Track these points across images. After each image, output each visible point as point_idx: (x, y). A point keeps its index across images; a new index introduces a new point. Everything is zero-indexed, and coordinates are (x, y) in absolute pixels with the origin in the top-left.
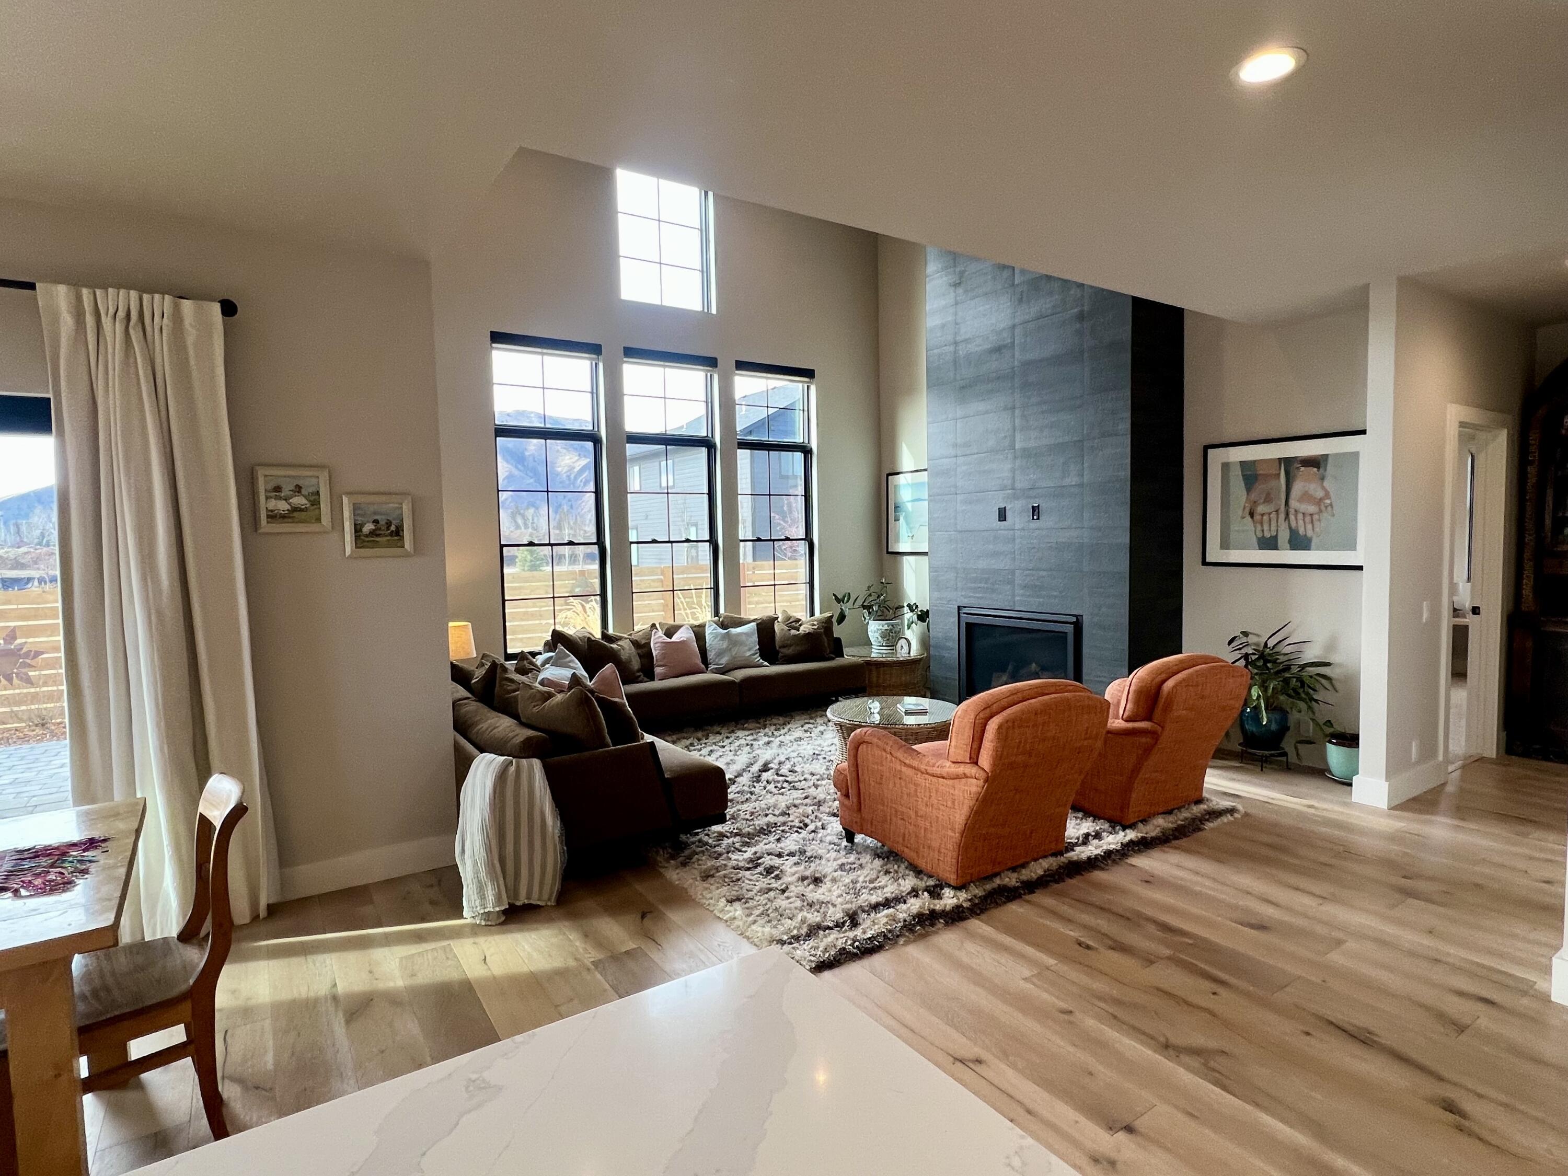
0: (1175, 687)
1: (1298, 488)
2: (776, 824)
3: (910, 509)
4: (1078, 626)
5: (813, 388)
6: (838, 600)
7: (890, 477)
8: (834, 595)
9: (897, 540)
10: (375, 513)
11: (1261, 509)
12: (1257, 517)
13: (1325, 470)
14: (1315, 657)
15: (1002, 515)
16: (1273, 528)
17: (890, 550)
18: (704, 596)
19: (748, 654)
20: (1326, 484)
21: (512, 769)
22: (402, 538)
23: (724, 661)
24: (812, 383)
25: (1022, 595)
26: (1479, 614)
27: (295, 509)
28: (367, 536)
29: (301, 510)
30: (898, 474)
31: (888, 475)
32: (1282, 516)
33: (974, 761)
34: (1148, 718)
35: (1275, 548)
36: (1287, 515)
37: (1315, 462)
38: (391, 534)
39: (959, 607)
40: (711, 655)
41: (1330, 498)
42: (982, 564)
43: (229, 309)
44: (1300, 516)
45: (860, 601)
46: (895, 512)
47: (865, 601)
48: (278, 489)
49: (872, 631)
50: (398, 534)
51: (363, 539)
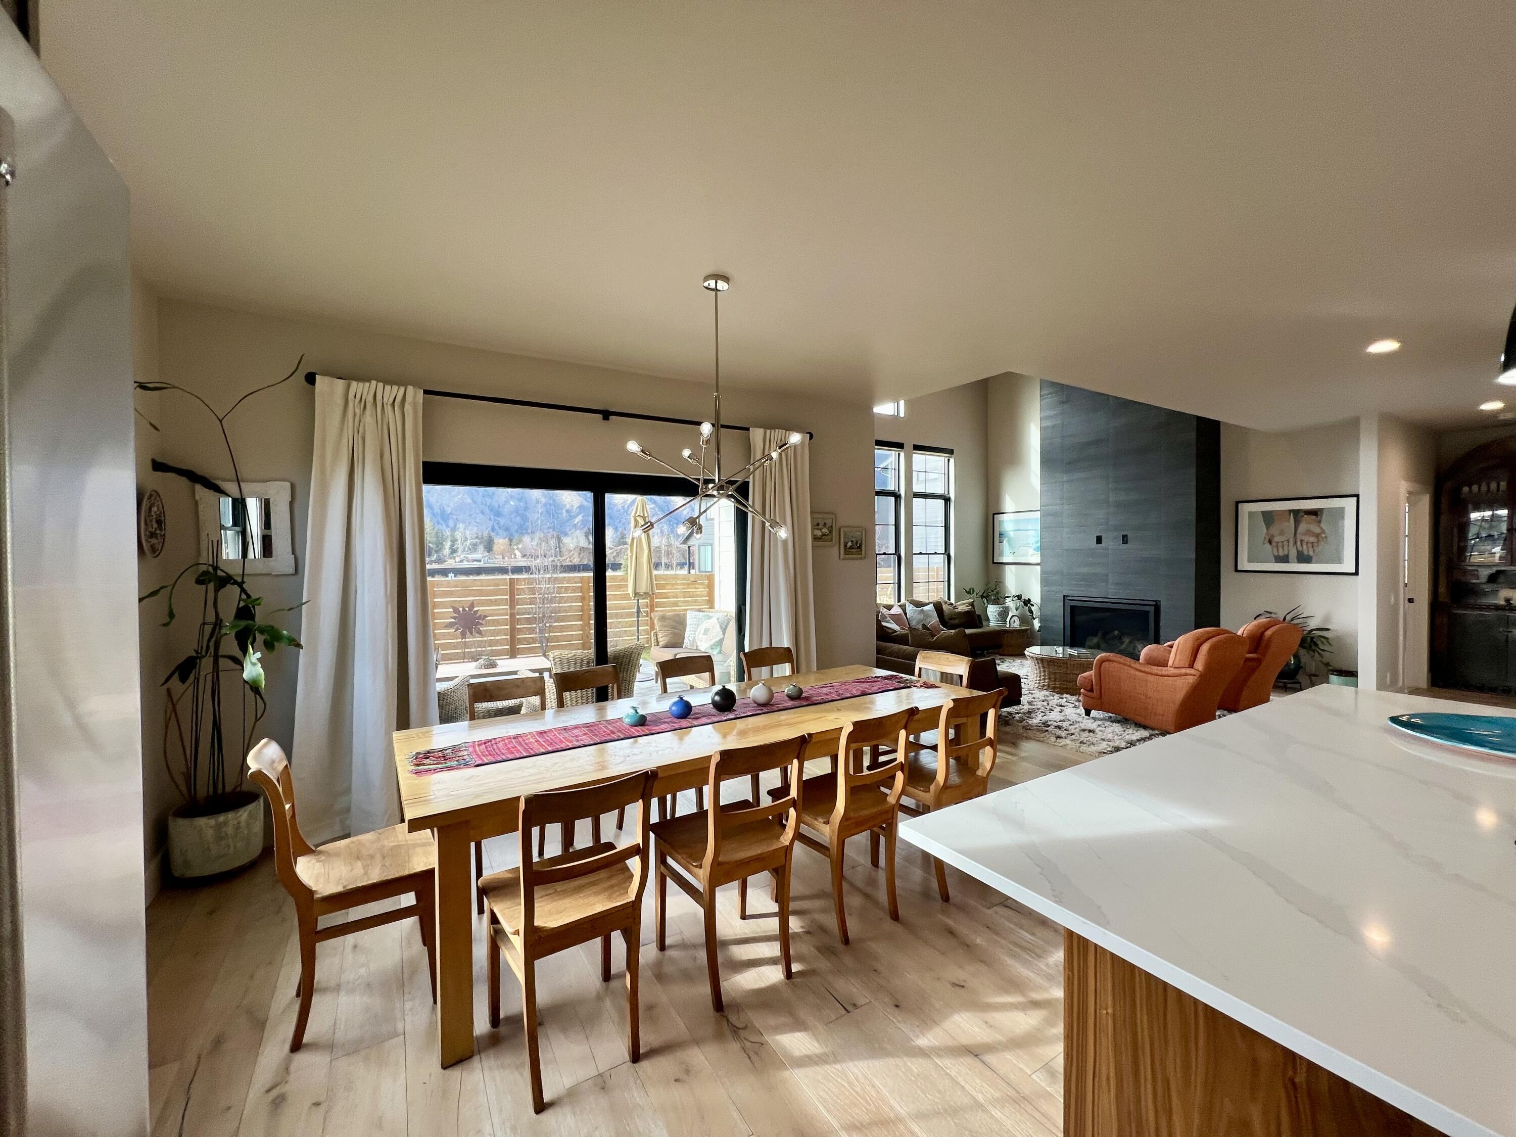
0: (1273, 634)
1: (1302, 527)
3: (1012, 536)
4: (1157, 607)
5: (952, 460)
6: (967, 592)
7: (995, 516)
9: (1001, 554)
11: (1276, 539)
12: (1274, 544)
13: (1321, 517)
14: (1316, 626)
15: (1099, 540)
16: (1286, 550)
17: (995, 561)
18: (890, 589)
19: (936, 621)
20: (1322, 525)
24: (951, 457)
25: (1114, 589)
26: (1413, 602)
27: (824, 535)
29: (827, 535)
30: (1002, 513)
31: (994, 514)
32: (1291, 543)
33: (1191, 666)
34: (1254, 652)
35: (1288, 562)
36: (1295, 543)
37: (1315, 513)
38: (857, 548)
39: (1064, 596)
41: (1325, 533)
42: (1084, 570)
43: (811, 436)
44: (1304, 544)
45: (981, 594)
46: (999, 537)
47: (984, 593)
48: (818, 524)
49: (991, 612)
50: (860, 547)
51: (848, 551)
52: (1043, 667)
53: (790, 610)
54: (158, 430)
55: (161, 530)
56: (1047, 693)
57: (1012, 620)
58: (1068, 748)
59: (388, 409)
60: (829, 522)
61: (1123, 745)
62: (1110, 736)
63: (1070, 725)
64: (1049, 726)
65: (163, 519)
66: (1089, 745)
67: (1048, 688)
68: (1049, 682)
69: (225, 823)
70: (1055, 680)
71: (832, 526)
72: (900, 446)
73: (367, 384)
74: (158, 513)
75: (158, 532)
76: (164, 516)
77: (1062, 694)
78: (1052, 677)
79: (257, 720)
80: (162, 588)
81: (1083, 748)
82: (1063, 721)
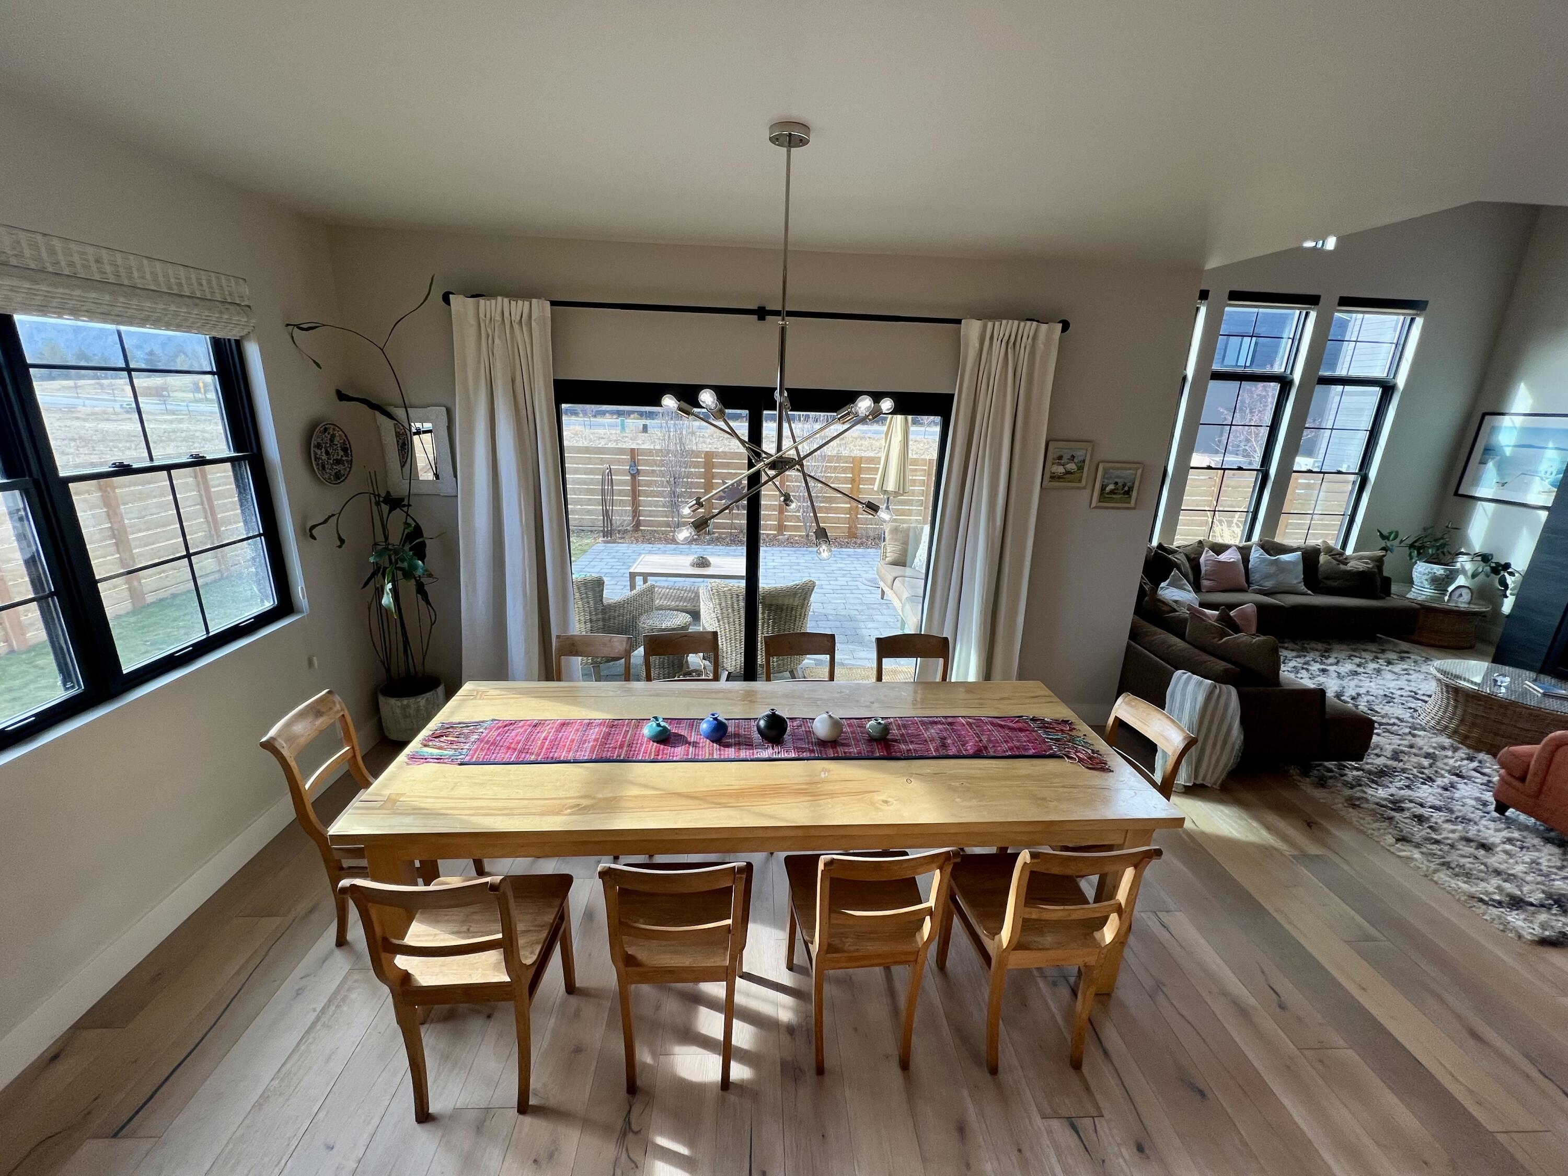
2: (1395, 768)
3: (1509, 455)
5: (1419, 321)
6: (1383, 537)
7: (1487, 418)
8: (1379, 531)
9: (1476, 482)
10: (1118, 477)
17: (1461, 492)
19: (1295, 582)
21: (1217, 691)
22: (1130, 497)
23: (1269, 584)
24: (1418, 315)
27: (1068, 473)
28: (1108, 494)
29: (1071, 473)
30: (1503, 414)
31: (1485, 415)
38: (1124, 494)
40: (1255, 577)
43: (1066, 326)
45: (1410, 541)
46: (1484, 454)
47: (1415, 542)
48: (1060, 458)
49: (1420, 573)
50: (1128, 493)
51: (1105, 496)
52: (1455, 700)
53: (986, 574)
54: (320, 368)
55: (347, 455)
56: (1447, 742)
57: (1457, 593)
58: (1412, 865)
59: (516, 326)
60: (1080, 454)
61: (1536, 897)
62: (1519, 869)
63: (1448, 821)
64: (1402, 810)
65: (348, 446)
66: (1457, 875)
67: (1454, 734)
68: (1458, 726)
69: (408, 706)
70: (1474, 725)
71: (1084, 461)
72: (1311, 300)
73: (493, 301)
74: (342, 441)
75: (344, 458)
76: (349, 443)
77: (1479, 751)
78: (1469, 718)
79: (432, 624)
80: (330, 517)
81: (1442, 876)
82: (1438, 809)
